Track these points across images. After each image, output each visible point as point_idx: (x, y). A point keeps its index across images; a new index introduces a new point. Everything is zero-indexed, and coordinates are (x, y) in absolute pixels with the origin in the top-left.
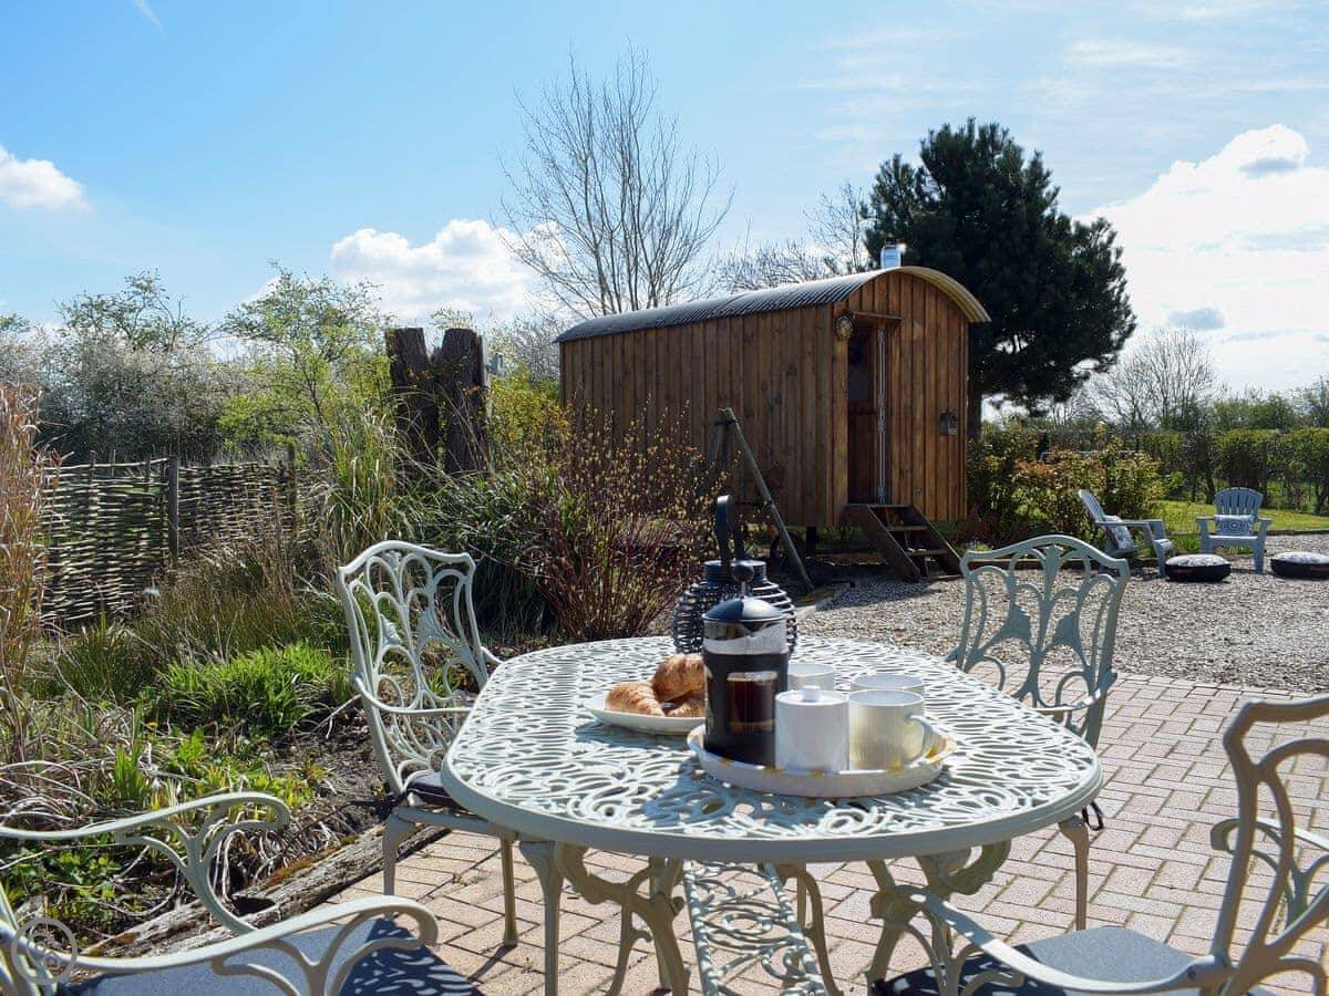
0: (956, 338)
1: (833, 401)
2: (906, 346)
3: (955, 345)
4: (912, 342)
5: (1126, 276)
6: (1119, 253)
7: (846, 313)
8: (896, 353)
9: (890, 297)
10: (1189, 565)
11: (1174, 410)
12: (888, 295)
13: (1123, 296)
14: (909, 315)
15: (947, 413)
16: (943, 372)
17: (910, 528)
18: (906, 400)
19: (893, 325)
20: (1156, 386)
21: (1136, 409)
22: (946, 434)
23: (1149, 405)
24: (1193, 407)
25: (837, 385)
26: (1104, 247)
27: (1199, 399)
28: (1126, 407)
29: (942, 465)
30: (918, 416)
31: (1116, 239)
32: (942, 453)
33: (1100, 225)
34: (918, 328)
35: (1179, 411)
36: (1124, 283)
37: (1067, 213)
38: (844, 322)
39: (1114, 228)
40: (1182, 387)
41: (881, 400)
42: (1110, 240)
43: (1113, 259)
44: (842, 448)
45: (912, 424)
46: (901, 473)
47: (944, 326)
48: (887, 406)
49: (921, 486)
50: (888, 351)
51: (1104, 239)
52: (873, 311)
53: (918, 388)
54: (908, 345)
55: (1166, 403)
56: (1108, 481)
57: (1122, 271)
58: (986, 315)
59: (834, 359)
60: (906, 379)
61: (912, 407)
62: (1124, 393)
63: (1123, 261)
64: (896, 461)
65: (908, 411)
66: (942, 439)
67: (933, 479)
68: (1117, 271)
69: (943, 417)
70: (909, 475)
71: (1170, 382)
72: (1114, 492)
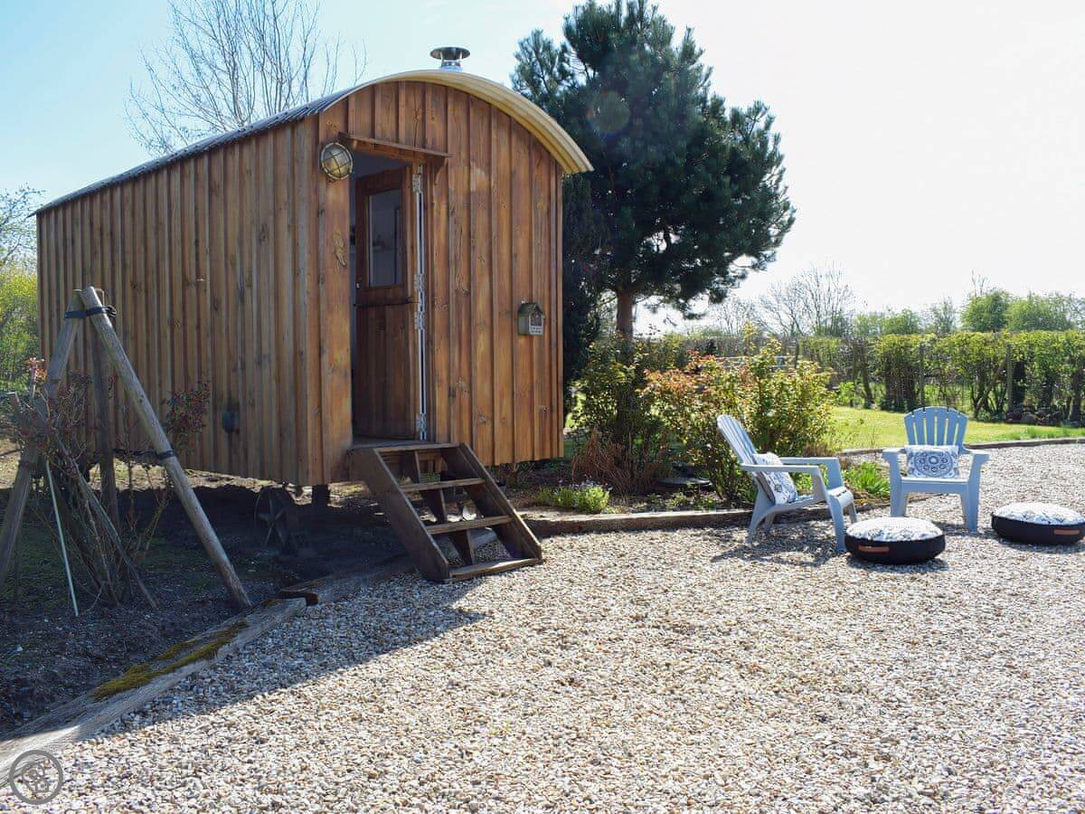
0: (544, 194)
1: (319, 280)
2: (458, 199)
3: (542, 204)
4: (469, 194)
5: (784, 164)
6: (777, 139)
7: (344, 139)
8: (440, 209)
9: (429, 121)
10: (884, 539)
11: (825, 321)
12: (424, 120)
13: (781, 185)
14: (464, 155)
15: (531, 302)
16: (521, 243)
17: (449, 483)
18: (459, 282)
19: (435, 164)
20: (811, 302)
21: (795, 323)
22: (526, 334)
23: (805, 317)
24: (841, 319)
25: (326, 254)
26: (761, 134)
27: (846, 313)
28: (787, 320)
29: (522, 381)
30: (481, 305)
31: (773, 126)
32: (523, 362)
33: (757, 109)
34: (478, 175)
35: (829, 323)
36: (781, 173)
37: (721, 95)
38: (335, 152)
39: (771, 112)
40: (831, 302)
41: (417, 284)
42: (767, 126)
43: (770, 147)
44: (340, 354)
45: (470, 319)
46: (451, 394)
47: (523, 172)
48: (427, 291)
49: (487, 413)
50: (427, 206)
51: (761, 125)
52: (397, 141)
53: (480, 265)
54: (462, 198)
55: (819, 316)
56: (762, 398)
57: (781, 158)
58: (588, 163)
59: (320, 212)
60: (458, 248)
61: (468, 294)
62: (784, 307)
63: (781, 149)
64: (443, 375)
65: (463, 299)
66: (522, 341)
67: (507, 402)
68: (775, 160)
69: (522, 309)
70: (466, 396)
71: (822, 298)
72: (770, 414)
